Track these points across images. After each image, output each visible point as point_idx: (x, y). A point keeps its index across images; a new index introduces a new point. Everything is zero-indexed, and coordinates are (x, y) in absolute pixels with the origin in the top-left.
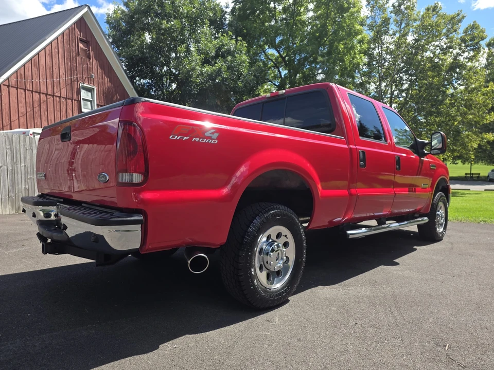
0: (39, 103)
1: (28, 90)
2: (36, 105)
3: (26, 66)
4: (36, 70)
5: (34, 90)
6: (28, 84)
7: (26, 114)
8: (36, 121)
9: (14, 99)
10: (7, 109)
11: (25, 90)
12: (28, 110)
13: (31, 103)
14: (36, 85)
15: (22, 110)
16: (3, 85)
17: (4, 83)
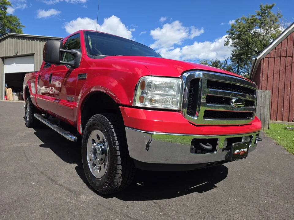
0: (291, 63)
1: (283, 57)
2: (288, 64)
3: (283, 42)
4: (291, 42)
5: (287, 56)
6: (283, 53)
7: (280, 72)
8: (286, 75)
9: (271, 65)
10: (266, 71)
11: (280, 57)
12: (281, 68)
13: (285, 64)
14: (290, 52)
15: (277, 69)
16: (265, 58)
17: (266, 57)
